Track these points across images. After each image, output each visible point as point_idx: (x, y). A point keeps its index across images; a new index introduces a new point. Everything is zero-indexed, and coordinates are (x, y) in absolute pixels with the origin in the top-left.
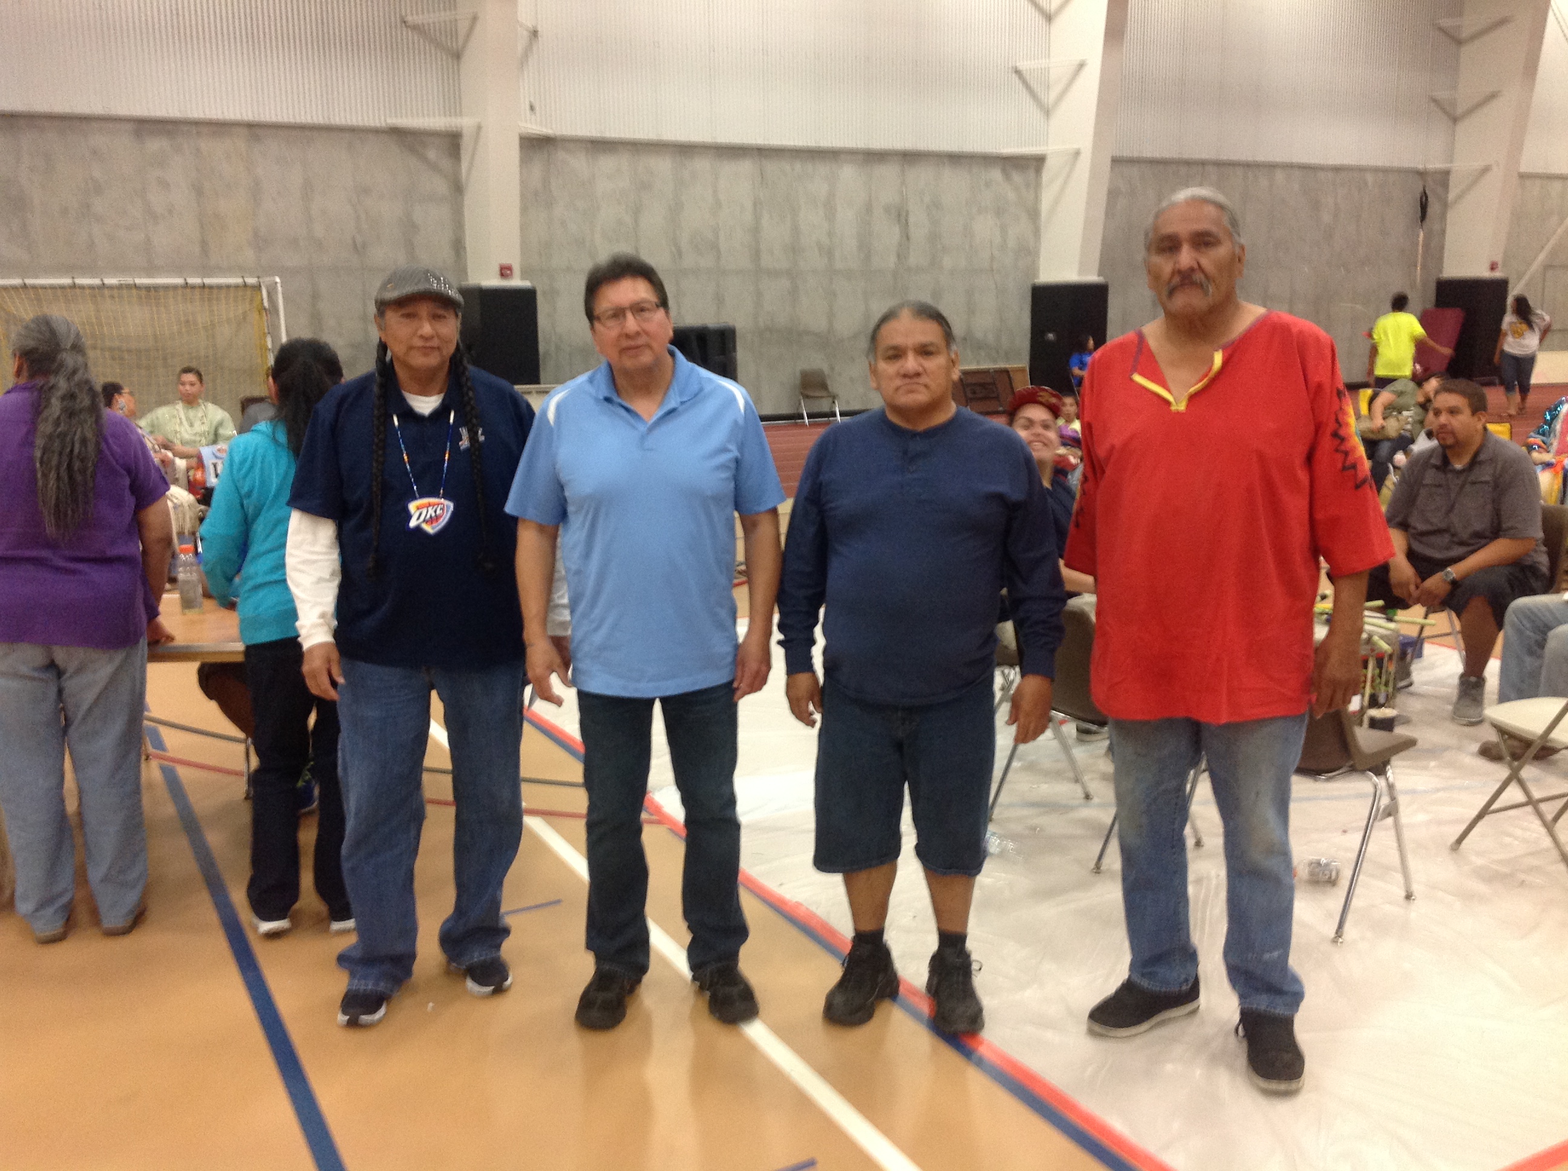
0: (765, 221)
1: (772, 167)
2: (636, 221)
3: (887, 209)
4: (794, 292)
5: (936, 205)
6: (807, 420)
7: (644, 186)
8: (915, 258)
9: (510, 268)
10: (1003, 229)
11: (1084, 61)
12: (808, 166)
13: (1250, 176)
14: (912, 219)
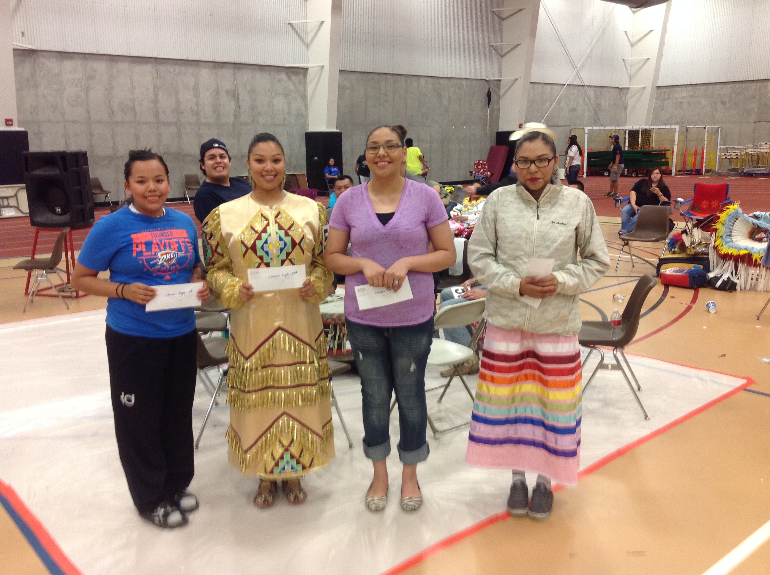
0: (160, 97)
1: (162, 68)
2: (87, 96)
3: (227, 92)
4: (179, 134)
5: (253, 91)
6: (189, 201)
7: (91, 77)
8: (244, 118)
9: (11, 120)
10: (289, 104)
11: (323, 21)
12: (183, 69)
13: (408, 81)
14: (241, 98)
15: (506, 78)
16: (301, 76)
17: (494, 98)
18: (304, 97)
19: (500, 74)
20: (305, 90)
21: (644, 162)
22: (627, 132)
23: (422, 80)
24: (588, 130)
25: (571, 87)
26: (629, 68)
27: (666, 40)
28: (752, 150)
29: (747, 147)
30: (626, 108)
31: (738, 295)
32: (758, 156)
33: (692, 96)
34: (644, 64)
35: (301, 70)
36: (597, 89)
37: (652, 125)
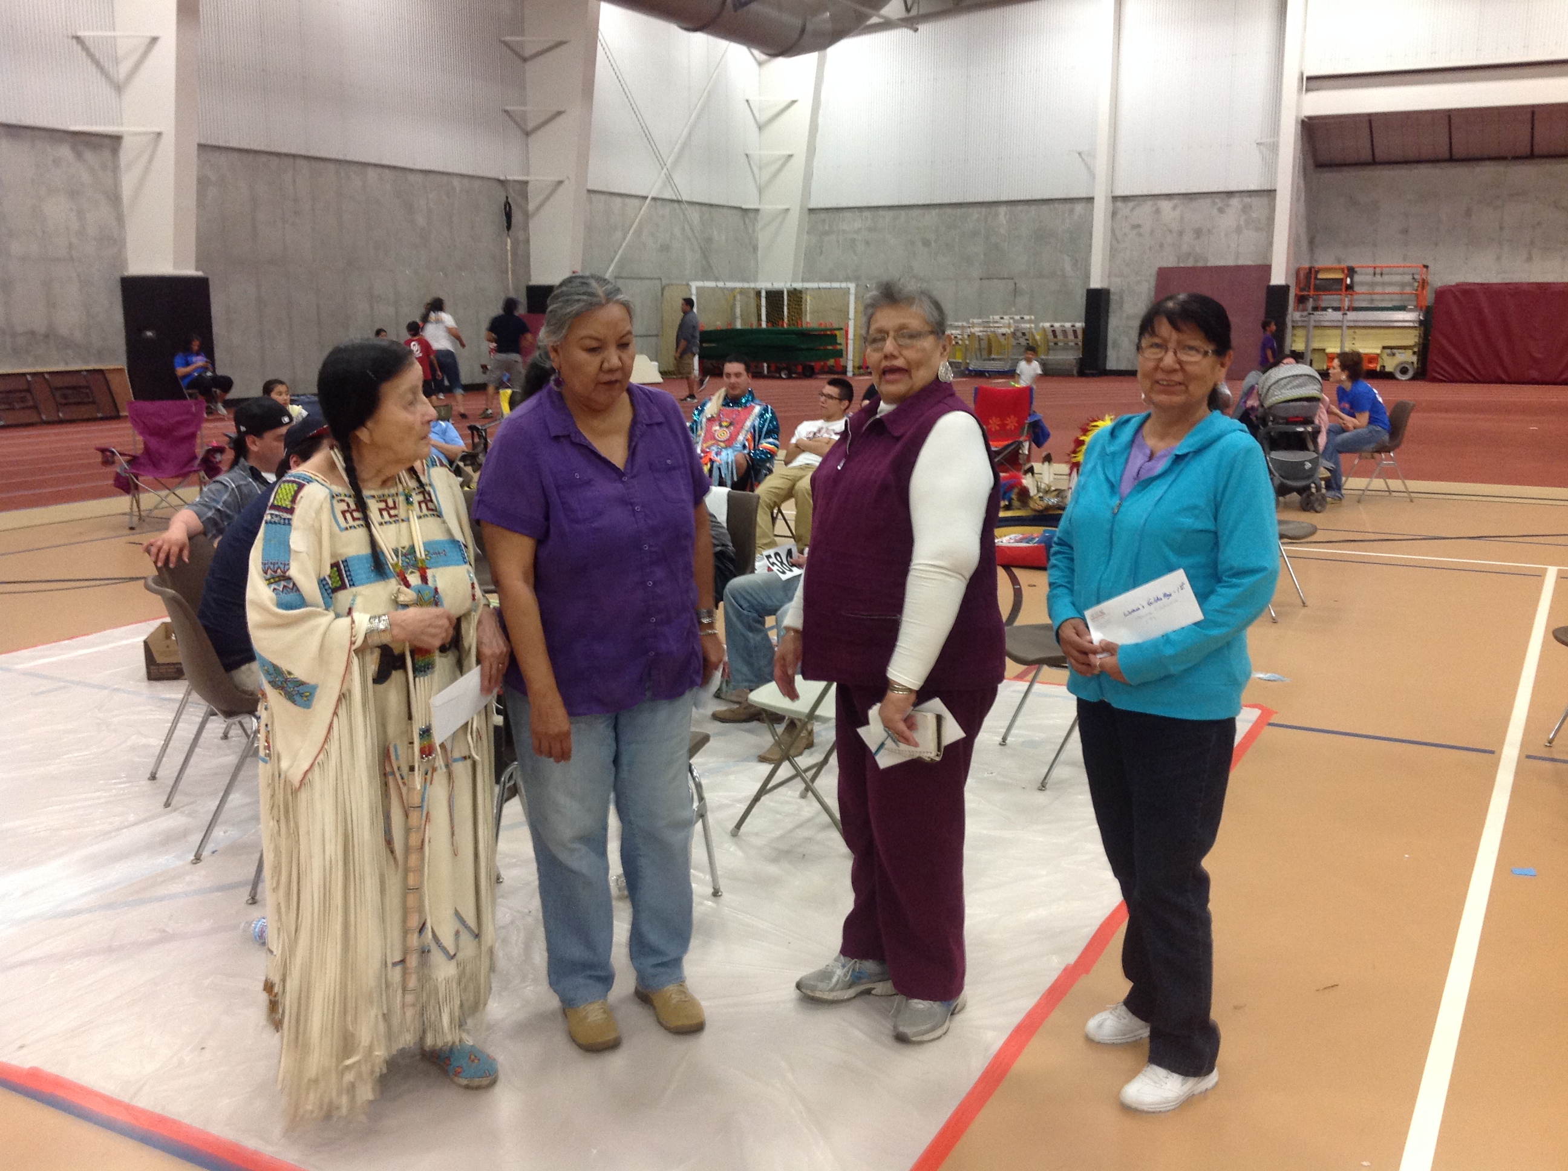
10: (80, 212)
13: (342, 174)
15: (539, 177)
16: (107, 154)
17: (517, 218)
18: (115, 199)
19: (527, 170)
20: (117, 184)
21: (802, 350)
22: (763, 294)
23: (372, 174)
24: (697, 288)
25: (659, 203)
26: (756, 170)
27: (820, 120)
28: (981, 329)
29: (973, 323)
30: (755, 249)
32: (989, 340)
33: (870, 229)
34: (783, 165)
35: (107, 141)
36: (704, 208)
37: (803, 281)
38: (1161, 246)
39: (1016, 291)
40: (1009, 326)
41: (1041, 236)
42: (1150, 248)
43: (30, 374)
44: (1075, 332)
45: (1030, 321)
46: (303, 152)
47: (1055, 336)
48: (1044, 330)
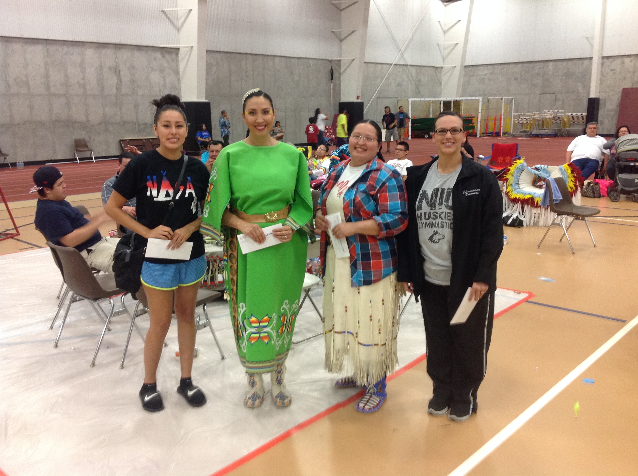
0: (51, 73)
1: (52, 48)
3: (110, 68)
4: (68, 104)
5: (132, 67)
6: (79, 161)
8: (124, 90)
10: (164, 78)
11: (191, 9)
12: (71, 49)
13: (265, 60)
14: (122, 73)
15: (345, 58)
16: (174, 55)
17: (335, 75)
18: (177, 72)
19: (340, 55)
20: (178, 66)
22: (442, 103)
23: (277, 60)
24: (412, 101)
25: (397, 66)
26: (442, 50)
27: (471, 28)
28: (538, 116)
29: (535, 114)
30: (441, 84)
31: (524, 229)
32: (543, 121)
33: (491, 74)
34: (454, 48)
35: (174, 50)
36: (418, 68)
37: (461, 96)
38: (625, 78)
39: (556, 100)
40: (551, 115)
41: (568, 75)
42: (619, 79)
43: (145, 139)
44: (582, 117)
45: (562, 113)
46: (249, 52)
47: (573, 119)
48: (568, 116)
